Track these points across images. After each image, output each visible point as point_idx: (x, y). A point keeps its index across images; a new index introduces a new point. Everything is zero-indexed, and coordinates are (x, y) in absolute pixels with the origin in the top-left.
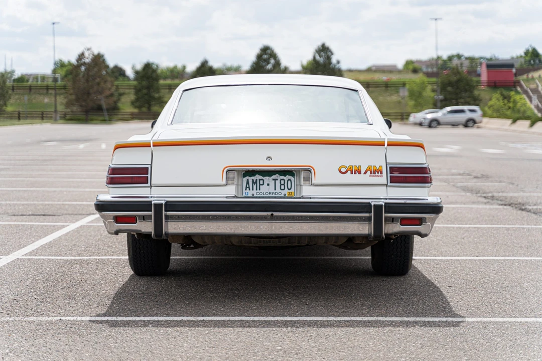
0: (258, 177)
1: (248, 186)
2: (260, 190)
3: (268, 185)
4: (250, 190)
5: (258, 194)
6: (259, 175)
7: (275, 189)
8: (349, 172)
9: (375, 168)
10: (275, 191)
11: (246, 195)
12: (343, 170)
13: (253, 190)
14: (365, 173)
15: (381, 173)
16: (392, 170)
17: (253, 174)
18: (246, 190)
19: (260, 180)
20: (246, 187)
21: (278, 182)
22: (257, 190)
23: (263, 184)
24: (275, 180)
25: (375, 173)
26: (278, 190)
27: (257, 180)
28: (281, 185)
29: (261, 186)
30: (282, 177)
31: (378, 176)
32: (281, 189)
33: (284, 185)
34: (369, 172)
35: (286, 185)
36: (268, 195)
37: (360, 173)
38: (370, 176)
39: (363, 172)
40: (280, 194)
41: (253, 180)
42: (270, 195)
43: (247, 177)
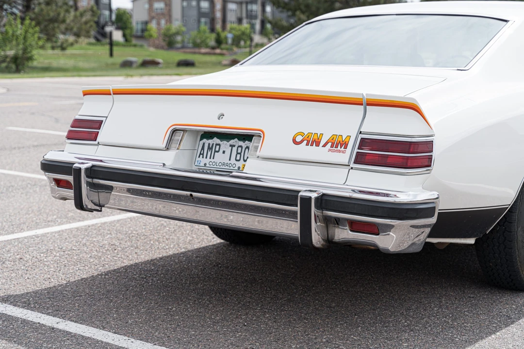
0: (216, 140)
1: (202, 153)
2: (213, 158)
3: (224, 152)
4: (203, 157)
5: (211, 163)
6: (217, 138)
7: (230, 160)
8: (305, 142)
9: (340, 139)
10: (229, 162)
11: (198, 164)
12: (299, 139)
13: (206, 158)
14: (324, 146)
15: (346, 148)
16: (364, 143)
17: (211, 136)
18: (199, 157)
19: (217, 145)
20: (200, 154)
21: (235, 149)
22: (210, 158)
23: (218, 152)
24: (232, 146)
25: (337, 147)
26: (233, 161)
27: (213, 144)
28: (237, 153)
29: (216, 153)
30: (241, 143)
31: (339, 151)
32: (236, 160)
33: (240, 154)
34: (330, 144)
35: (242, 154)
36: (221, 167)
37: (318, 145)
38: (330, 150)
39: (322, 143)
40: (234, 166)
41: (209, 144)
42: (223, 167)
43: (205, 140)
